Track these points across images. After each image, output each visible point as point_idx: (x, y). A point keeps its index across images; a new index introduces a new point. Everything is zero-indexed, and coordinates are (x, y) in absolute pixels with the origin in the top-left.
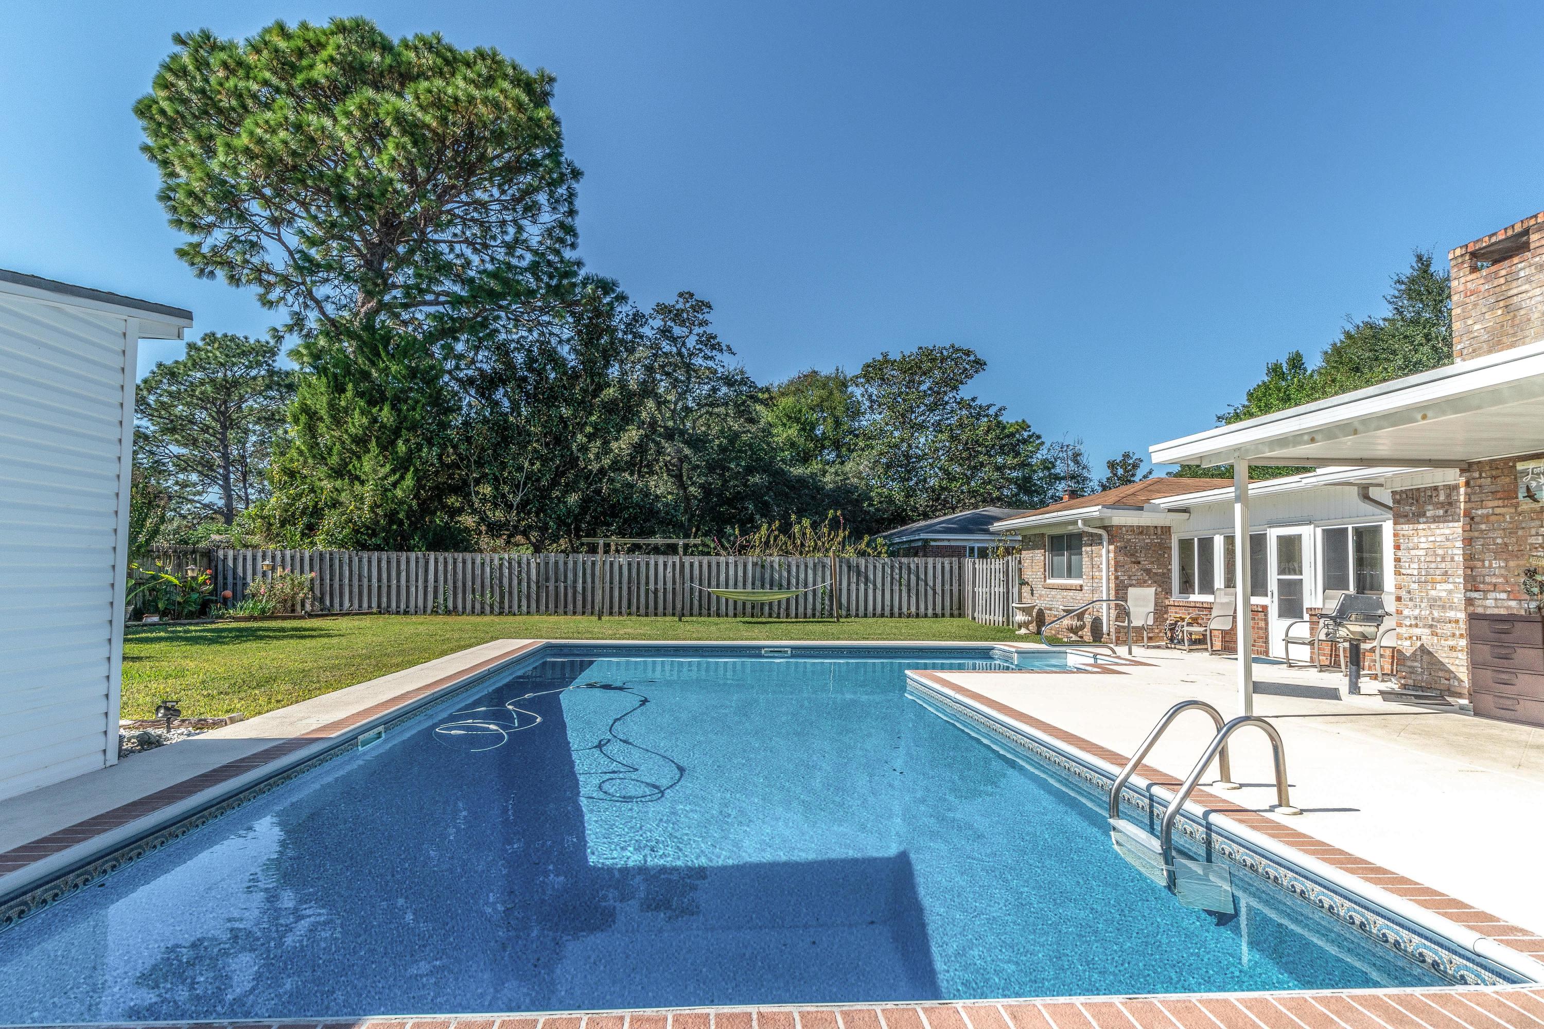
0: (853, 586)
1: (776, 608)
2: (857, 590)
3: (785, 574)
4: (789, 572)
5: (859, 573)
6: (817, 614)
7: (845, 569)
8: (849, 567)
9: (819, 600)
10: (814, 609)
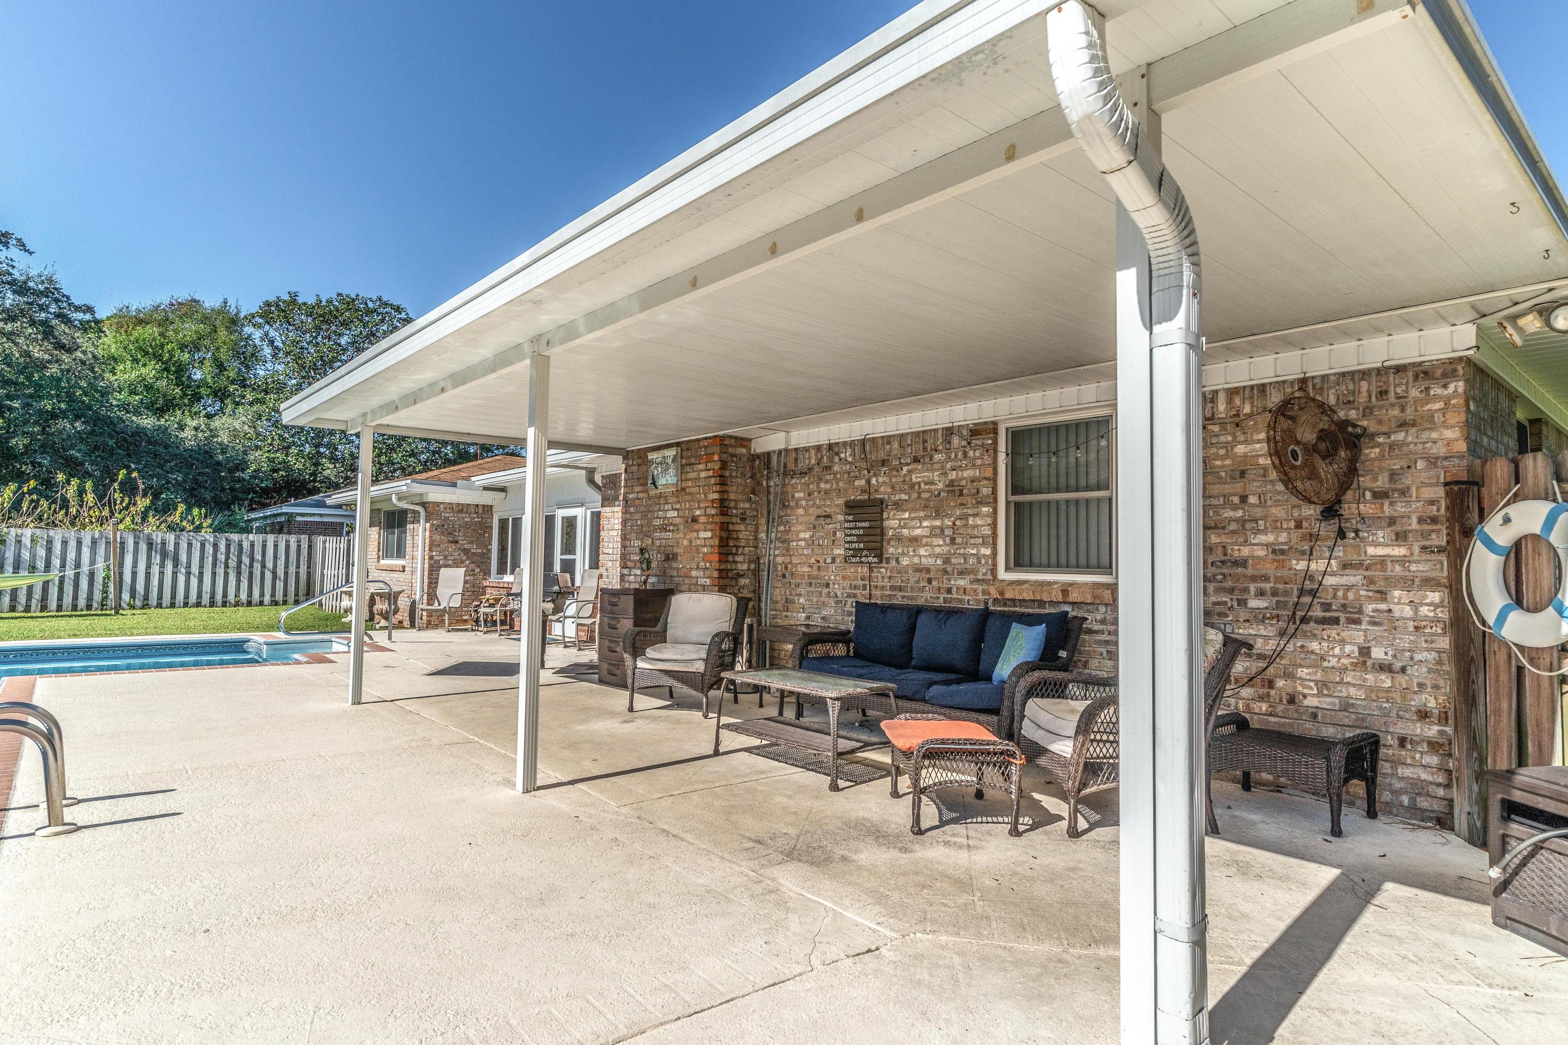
0: (155, 570)
1: (22, 598)
2: (162, 573)
3: (42, 552)
4: (49, 550)
5: (164, 555)
6: (95, 605)
7: (143, 547)
8: (150, 545)
9: (98, 587)
10: (90, 598)
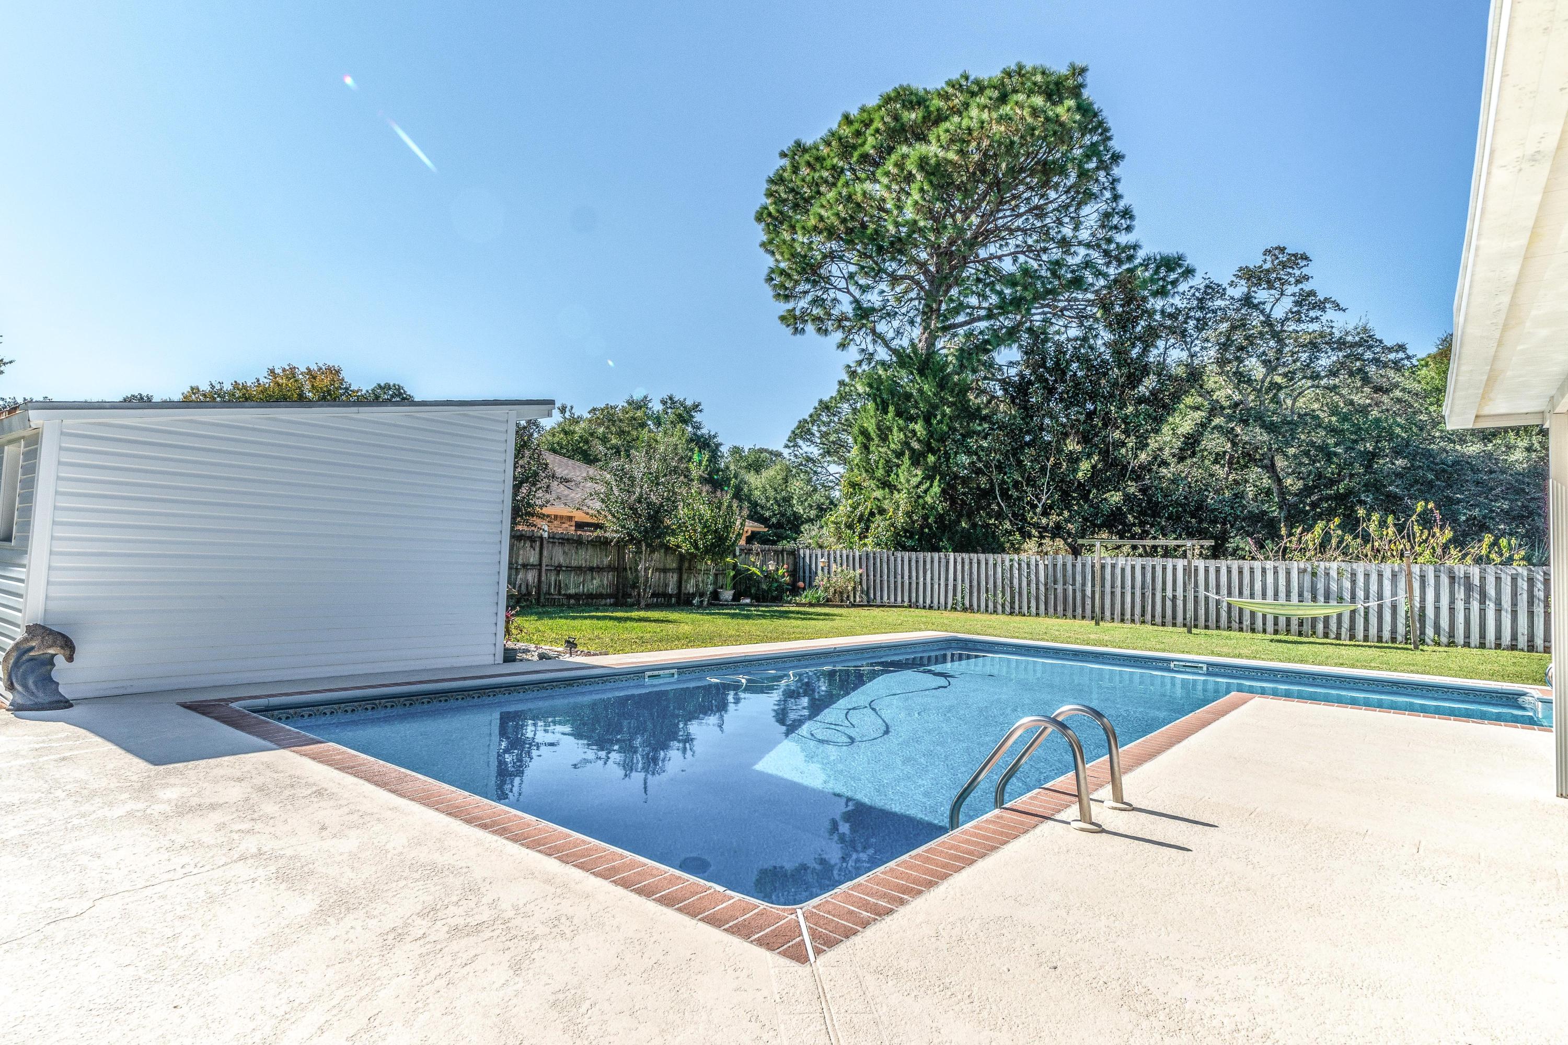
0: (1460, 606)
1: (1333, 626)
2: (1467, 610)
3: (1347, 584)
4: (1354, 582)
5: (1469, 587)
6: (1399, 638)
7: (1445, 580)
8: (1452, 579)
9: (1401, 621)
10: (1394, 631)
